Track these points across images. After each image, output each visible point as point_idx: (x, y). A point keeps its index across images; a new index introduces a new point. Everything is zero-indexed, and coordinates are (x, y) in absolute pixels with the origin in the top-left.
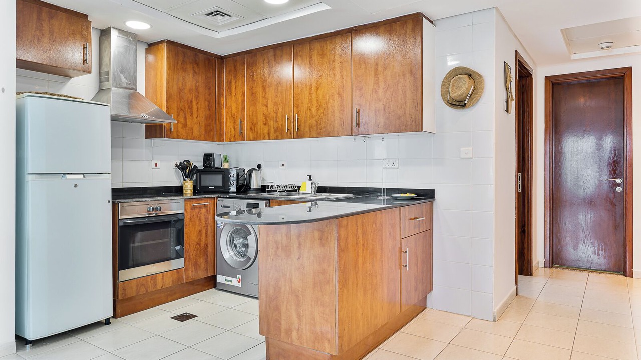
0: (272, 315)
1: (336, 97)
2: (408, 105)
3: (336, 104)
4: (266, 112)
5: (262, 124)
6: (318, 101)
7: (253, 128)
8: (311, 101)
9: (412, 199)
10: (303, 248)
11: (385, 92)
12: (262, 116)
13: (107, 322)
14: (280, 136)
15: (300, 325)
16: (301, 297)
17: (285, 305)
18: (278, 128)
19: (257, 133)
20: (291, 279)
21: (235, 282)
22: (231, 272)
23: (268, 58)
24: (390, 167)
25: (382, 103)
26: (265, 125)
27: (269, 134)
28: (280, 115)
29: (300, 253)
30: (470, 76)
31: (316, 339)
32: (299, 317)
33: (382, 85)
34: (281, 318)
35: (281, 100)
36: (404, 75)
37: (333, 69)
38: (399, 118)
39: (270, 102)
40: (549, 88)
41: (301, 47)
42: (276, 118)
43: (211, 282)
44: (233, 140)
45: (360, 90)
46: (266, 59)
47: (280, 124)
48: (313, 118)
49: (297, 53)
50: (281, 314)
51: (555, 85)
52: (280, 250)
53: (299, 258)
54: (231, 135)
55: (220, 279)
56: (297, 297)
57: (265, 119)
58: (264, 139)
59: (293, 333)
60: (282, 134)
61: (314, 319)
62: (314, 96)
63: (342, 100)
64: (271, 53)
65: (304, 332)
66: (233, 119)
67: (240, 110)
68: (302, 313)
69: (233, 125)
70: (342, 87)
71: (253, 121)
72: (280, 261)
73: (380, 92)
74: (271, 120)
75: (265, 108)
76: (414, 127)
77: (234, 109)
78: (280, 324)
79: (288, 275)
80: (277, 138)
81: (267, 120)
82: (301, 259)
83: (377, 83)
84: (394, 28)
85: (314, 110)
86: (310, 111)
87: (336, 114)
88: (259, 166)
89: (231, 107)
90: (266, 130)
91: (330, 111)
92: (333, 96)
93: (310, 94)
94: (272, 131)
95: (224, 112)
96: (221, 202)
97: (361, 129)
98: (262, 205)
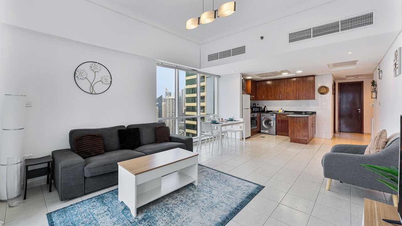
0: (292, 134)
2: (311, 94)
3: (292, 93)
8: (284, 92)
9: (311, 114)
11: (305, 91)
13: (250, 137)
15: (299, 135)
17: (296, 132)
19: (268, 99)
20: (297, 127)
21: (267, 132)
22: (265, 129)
24: (304, 106)
26: (271, 97)
30: (325, 88)
33: (304, 89)
35: (276, 91)
37: (291, 85)
38: (309, 97)
40: (339, 86)
41: (282, 80)
43: (259, 132)
45: (299, 90)
48: (285, 96)
50: (295, 134)
51: (340, 84)
53: (299, 124)
55: (262, 131)
57: (271, 95)
58: (271, 100)
60: (276, 99)
62: (285, 91)
66: (261, 95)
67: (263, 93)
68: (300, 133)
69: (261, 97)
70: (293, 89)
71: (267, 96)
72: (294, 124)
74: (273, 96)
75: (271, 93)
76: (312, 99)
77: (261, 93)
80: (274, 100)
83: (303, 89)
85: (285, 94)
86: (284, 94)
87: (292, 95)
88: (265, 106)
89: (260, 93)
90: (271, 98)
91: (290, 94)
92: (291, 91)
93: (284, 91)
94: (273, 98)
95: (258, 94)
96: (262, 114)
97: (299, 99)
98: (275, 115)
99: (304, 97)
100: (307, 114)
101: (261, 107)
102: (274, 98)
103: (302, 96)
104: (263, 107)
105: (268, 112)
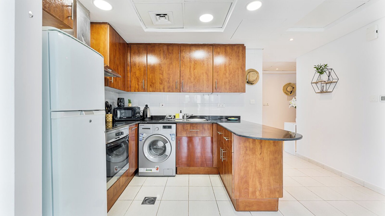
0: (243, 186)
1: (205, 74)
2: (240, 81)
3: (205, 78)
4: (162, 78)
5: (158, 84)
6: (194, 75)
7: (152, 85)
8: (190, 74)
10: (263, 148)
11: (230, 75)
12: (159, 79)
14: (171, 90)
15: (261, 188)
16: (262, 173)
17: (252, 179)
18: (170, 86)
19: (155, 88)
20: (256, 165)
21: (154, 170)
22: (151, 164)
23: (163, 49)
24: (221, 106)
25: (228, 79)
26: (161, 84)
27: (164, 89)
28: (171, 80)
29: (262, 151)
31: (271, 193)
32: (261, 183)
33: (228, 71)
34: (249, 187)
35: (172, 72)
36: (238, 69)
38: (236, 86)
39: (164, 72)
41: (184, 47)
42: (169, 81)
44: (137, 90)
45: (218, 72)
46: (162, 50)
47: (171, 84)
48: (192, 83)
49: (182, 50)
50: (249, 184)
52: (248, 151)
53: (261, 154)
54: (135, 88)
55: (142, 170)
56: (260, 174)
57: (161, 81)
58: (160, 91)
59: (257, 193)
60: (172, 90)
61: (270, 183)
62: (192, 72)
63: (208, 76)
64: (165, 47)
65: (264, 191)
66: (137, 79)
67: (143, 74)
68: (262, 181)
69: (137, 82)
70: (208, 70)
71: (152, 81)
72: (248, 156)
73: (227, 74)
74: (165, 82)
75: (161, 76)
76: (242, 91)
77: (137, 74)
78: (248, 190)
79: (254, 163)
80: (169, 92)
81: (162, 82)
82: (262, 154)
83: (226, 70)
84: (234, 48)
85: (192, 79)
86: (190, 79)
87: (205, 82)
88: (147, 106)
89: (135, 73)
90: (162, 87)
91: (201, 80)
92: (203, 74)
93: (190, 71)
94: (166, 87)
95: (129, 74)
96: (141, 126)
97: (218, 90)
98: (174, 126)
99: (228, 87)
100: (229, 120)
101: (139, 108)
102: (169, 88)
103: (223, 84)
104: (142, 109)
105: (156, 119)
